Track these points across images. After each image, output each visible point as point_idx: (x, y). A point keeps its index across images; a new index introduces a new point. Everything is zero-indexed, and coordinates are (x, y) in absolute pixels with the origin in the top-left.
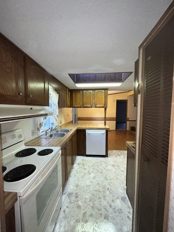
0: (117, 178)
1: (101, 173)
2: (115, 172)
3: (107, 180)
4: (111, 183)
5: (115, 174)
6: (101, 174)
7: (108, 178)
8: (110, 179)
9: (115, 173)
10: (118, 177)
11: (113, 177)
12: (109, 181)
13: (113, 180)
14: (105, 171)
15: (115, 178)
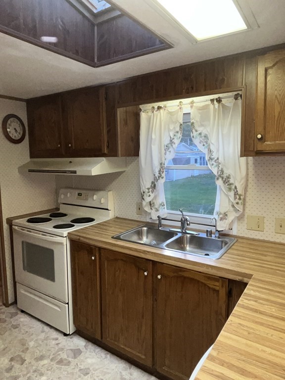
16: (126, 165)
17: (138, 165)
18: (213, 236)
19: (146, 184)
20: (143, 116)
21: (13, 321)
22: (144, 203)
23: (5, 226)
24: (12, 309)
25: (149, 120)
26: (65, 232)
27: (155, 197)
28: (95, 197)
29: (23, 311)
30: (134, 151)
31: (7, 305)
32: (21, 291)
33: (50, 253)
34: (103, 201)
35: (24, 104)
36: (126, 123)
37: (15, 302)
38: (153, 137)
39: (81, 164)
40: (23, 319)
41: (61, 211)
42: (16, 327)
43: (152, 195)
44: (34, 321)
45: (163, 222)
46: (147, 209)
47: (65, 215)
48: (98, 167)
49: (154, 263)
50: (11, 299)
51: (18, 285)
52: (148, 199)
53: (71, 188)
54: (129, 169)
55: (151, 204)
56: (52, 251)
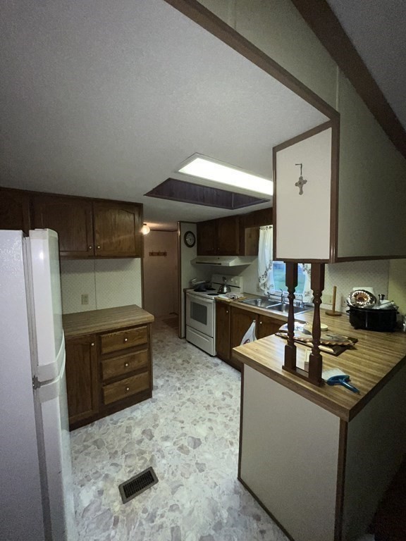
0: (173, 411)
1: (209, 406)
2: (182, 425)
3: (189, 400)
4: (180, 399)
5: (182, 419)
6: (205, 403)
7: (188, 403)
8: (184, 403)
9: (183, 422)
10: (171, 416)
11: (183, 410)
12: (184, 400)
13: (179, 405)
14: (204, 415)
15: (176, 409)
16: (252, 261)
17: (257, 262)
18: (301, 306)
19: (261, 272)
20: (261, 232)
21: (184, 345)
22: (260, 284)
23: (183, 293)
24: (183, 340)
25: (265, 234)
26: (213, 297)
27: (267, 281)
28: (232, 280)
29: (189, 342)
30: (256, 253)
31: (180, 338)
32: (189, 329)
33: (205, 308)
34: (236, 282)
35: (195, 225)
36: (250, 237)
37: (185, 337)
38: (266, 244)
39: (225, 260)
40: (189, 346)
41: (213, 287)
42: (185, 348)
43: (265, 280)
44: (194, 347)
45: (271, 296)
46: (262, 288)
47: (214, 290)
48: (233, 262)
49: (259, 315)
50: (183, 336)
51: (187, 327)
52: (262, 282)
53: (219, 274)
54: (253, 263)
55: (265, 285)
56: (206, 308)
